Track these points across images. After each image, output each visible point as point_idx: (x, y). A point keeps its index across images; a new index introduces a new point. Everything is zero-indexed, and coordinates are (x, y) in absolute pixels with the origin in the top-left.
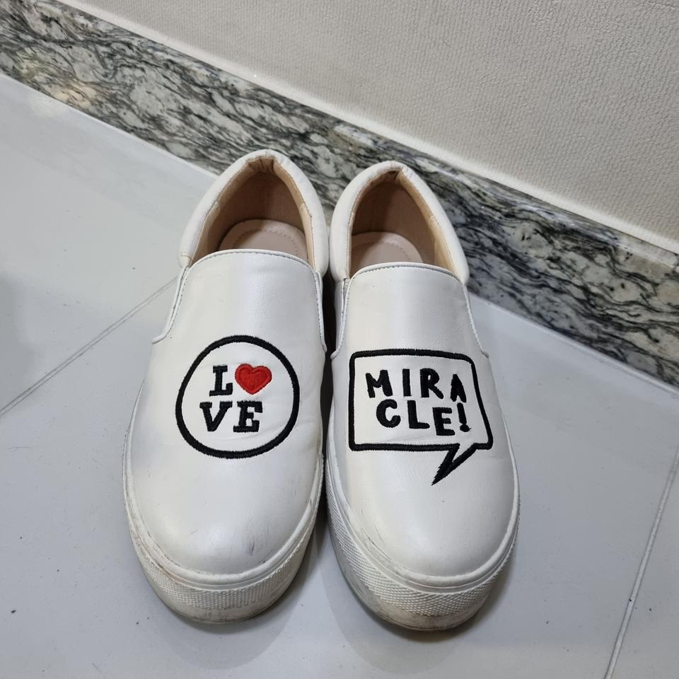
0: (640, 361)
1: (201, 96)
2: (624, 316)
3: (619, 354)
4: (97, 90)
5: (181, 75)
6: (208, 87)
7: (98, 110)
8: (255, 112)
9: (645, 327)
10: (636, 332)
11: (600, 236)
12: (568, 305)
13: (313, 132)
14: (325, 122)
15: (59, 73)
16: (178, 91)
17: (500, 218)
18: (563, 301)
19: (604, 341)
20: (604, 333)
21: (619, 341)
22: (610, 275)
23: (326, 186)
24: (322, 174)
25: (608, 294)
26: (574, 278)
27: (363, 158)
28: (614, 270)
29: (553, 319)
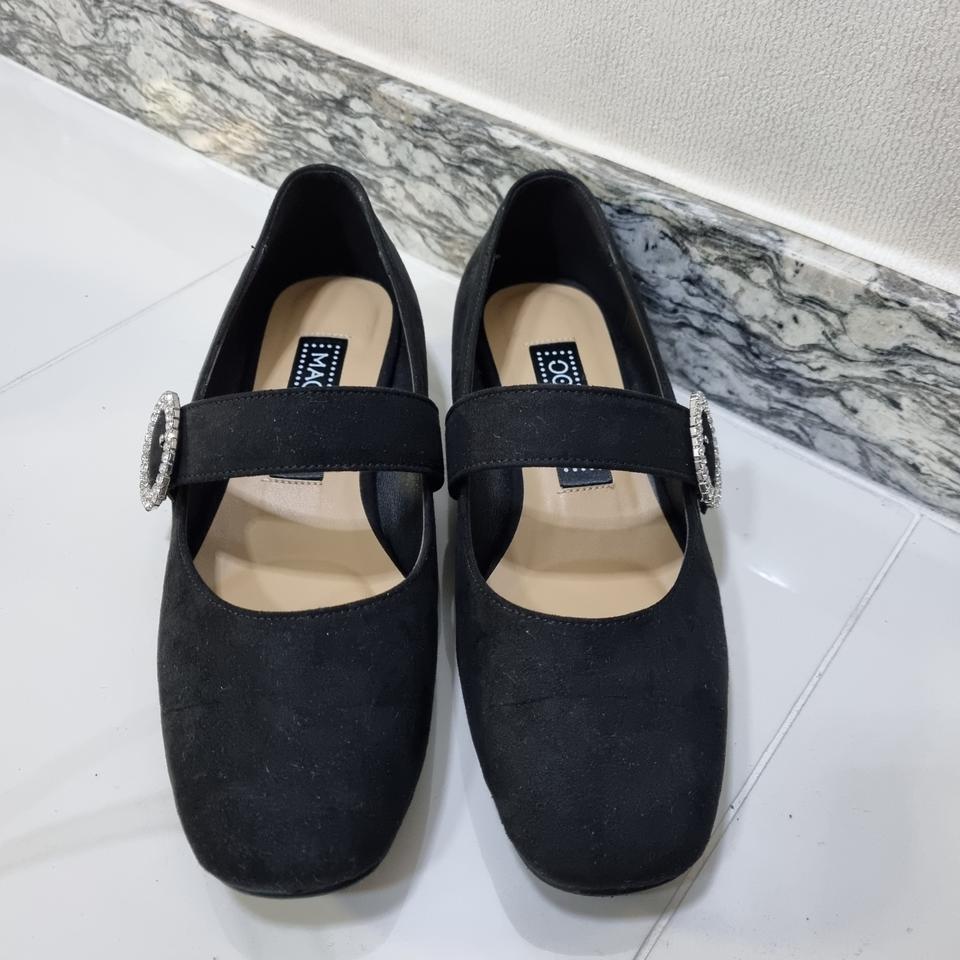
0: (833, 446)
1: (210, 54)
2: (802, 369)
3: (803, 435)
4: (88, 57)
5: (181, 22)
6: (217, 39)
7: (94, 88)
8: (277, 71)
9: (835, 388)
10: (823, 396)
11: (756, 237)
12: (721, 355)
13: (353, 96)
14: (367, 79)
15: (44, 36)
16: (182, 49)
17: (612, 215)
18: (714, 349)
19: (779, 414)
20: (778, 400)
21: (800, 413)
22: (774, 302)
23: (379, 180)
24: (372, 162)
25: (776, 334)
26: (725, 310)
27: (420, 131)
28: (780, 294)
29: (703, 380)
